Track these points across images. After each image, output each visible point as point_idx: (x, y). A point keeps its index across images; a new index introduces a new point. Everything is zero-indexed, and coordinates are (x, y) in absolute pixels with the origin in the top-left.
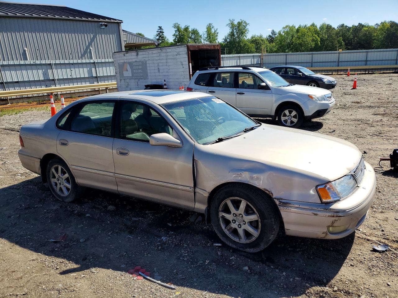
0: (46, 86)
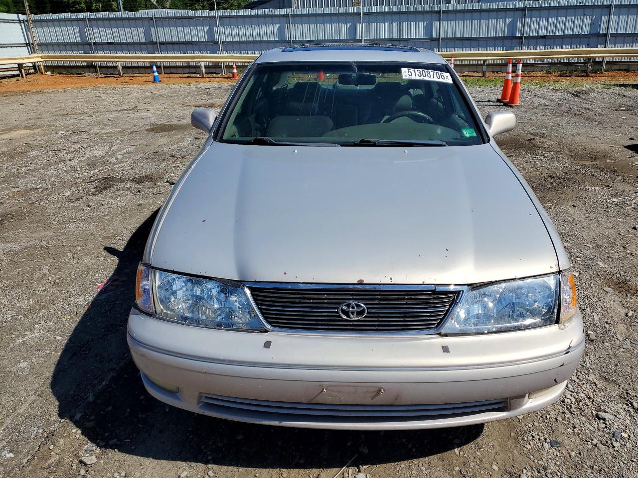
0: (588, 46)
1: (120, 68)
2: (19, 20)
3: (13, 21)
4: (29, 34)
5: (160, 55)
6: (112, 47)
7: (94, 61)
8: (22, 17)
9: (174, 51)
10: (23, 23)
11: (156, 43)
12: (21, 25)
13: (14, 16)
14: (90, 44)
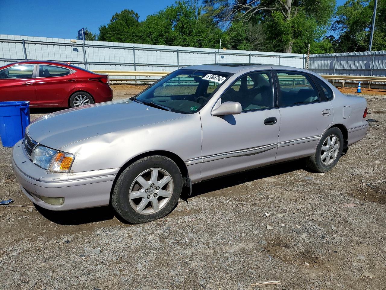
1: (343, 84)
2: (304, 57)
3: (300, 58)
4: (306, 64)
5: (372, 77)
6: (345, 71)
7: (332, 79)
8: (306, 55)
9: (381, 75)
10: (305, 58)
11: (371, 70)
12: (304, 60)
13: (302, 55)
14: (333, 70)
